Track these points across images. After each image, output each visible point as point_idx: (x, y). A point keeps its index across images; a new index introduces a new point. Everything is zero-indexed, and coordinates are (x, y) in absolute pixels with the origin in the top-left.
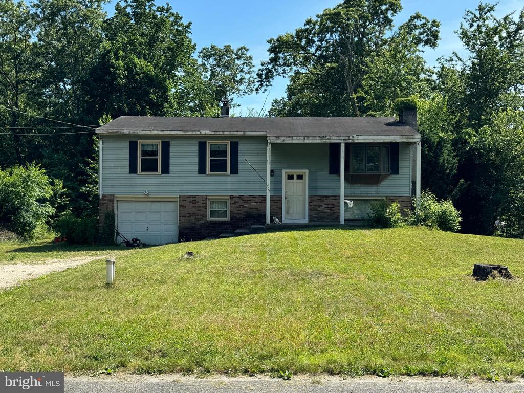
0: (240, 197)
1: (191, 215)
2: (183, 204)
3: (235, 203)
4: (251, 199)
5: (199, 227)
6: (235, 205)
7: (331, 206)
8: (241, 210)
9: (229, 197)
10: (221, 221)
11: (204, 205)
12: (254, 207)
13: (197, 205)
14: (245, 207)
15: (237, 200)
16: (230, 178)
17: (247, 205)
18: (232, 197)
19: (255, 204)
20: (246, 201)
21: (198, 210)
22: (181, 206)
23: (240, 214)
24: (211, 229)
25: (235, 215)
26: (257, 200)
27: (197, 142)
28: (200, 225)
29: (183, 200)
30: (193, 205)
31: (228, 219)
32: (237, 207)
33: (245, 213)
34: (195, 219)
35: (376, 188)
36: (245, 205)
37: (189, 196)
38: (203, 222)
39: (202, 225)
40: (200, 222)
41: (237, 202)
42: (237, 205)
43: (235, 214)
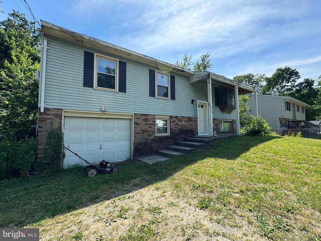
0: (176, 117)
1: (144, 131)
2: (137, 121)
4: (182, 119)
5: (150, 142)
6: (173, 123)
7: (216, 124)
8: (177, 127)
9: (169, 117)
10: (165, 136)
11: (153, 123)
12: (184, 125)
13: (148, 123)
14: (179, 125)
15: (174, 119)
16: (170, 102)
17: (180, 124)
18: (171, 117)
19: (184, 122)
20: (180, 121)
21: (149, 127)
22: (136, 123)
23: (177, 130)
24: (159, 143)
25: (174, 131)
26: (185, 119)
27: (148, 70)
28: (151, 140)
29: (137, 118)
30: (146, 123)
31: (168, 134)
32: (175, 125)
33: (179, 130)
34: (147, 135)
35: (229, 115)
36: (179, 124)
37: (143, 115)
38: (153, 137)
39: (152, 140)
40: (151, 137)
41: (175, 121)
42: (175, 123)
43: (174, 130)
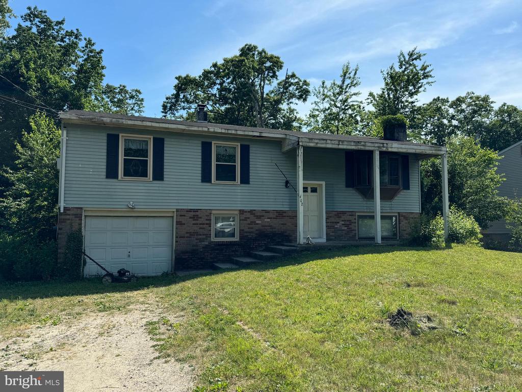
0: (251, 212)
1: (191, 234)
2: (181, 220)
3: (246, 219)
4: (264, 214)
5: (201, 250)
6: (245, 222)
7: (348, 223)
8: (252, 228)
9: (237, 212)
10: (229, 242)
11: (208, 222)
12: (267, 224)
13: (200, 221)
14: (258, 224)
15: (248, 215)
16: (239, 188)
17: (260, 222)
18: (242, 212)
19: (269, 220)
20: (259, 217)
21: (201, 228)
22: (178, 223)
23: (252, 232)
24: (217, 252)
25: (246, 234)
26: (271, 215)
27: (200, 142)
28: (203, 248)
29: (181, 216)
30: (194, 222)
31: (236, 239)
32: (249, 224)
33: (257, 232)
34: (196, 239)
35: (390, 203)
36: (257, 222)
37: (190, 210)
38: (207, 243)
39: (206, 247)
40: (203, 243)
41: (249, 218)
42: (249, 221)
43: (246, 232)
